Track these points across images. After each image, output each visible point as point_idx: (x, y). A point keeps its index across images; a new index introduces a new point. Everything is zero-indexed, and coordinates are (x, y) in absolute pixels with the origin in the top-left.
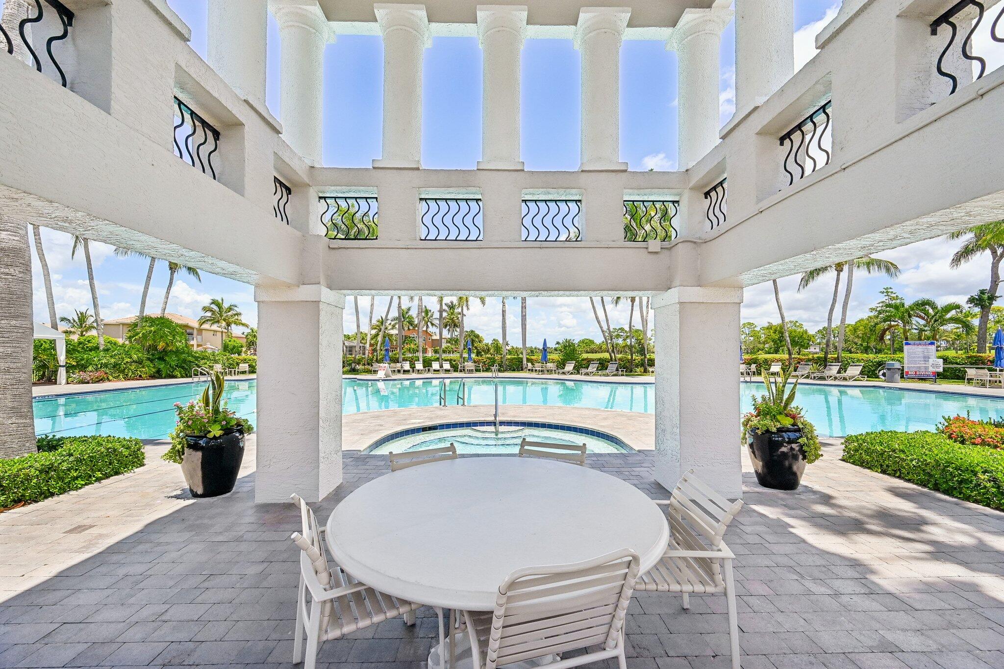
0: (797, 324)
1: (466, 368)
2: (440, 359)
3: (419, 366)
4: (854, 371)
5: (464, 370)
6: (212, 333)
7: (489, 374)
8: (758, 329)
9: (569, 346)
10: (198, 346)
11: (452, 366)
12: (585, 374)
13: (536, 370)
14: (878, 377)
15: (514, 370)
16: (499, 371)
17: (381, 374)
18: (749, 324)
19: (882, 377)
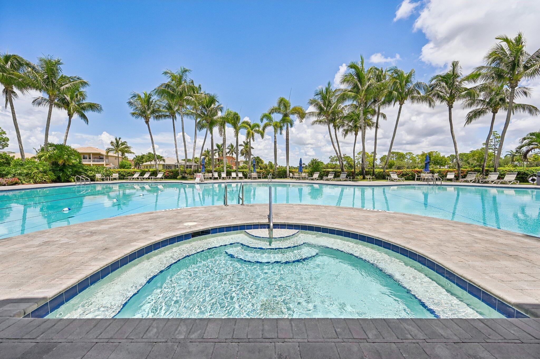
0: (437, 153)
1: (253, 176)
2: (237, 171)
3: (224, 175)
4: (510, 178)
5: (251, 177)
6: (115, 158)
7: (266, 180)
8: (414, 156)
9: (316, 163)
10: (106, 165)
11: (244, 175)
12: (326, 180)
13: (295, 178)
14: (528, 182)
15: (281, 178)
16: (273, 178)
17: (197, 180)
18: (410, 153)
19: (531, 182)
